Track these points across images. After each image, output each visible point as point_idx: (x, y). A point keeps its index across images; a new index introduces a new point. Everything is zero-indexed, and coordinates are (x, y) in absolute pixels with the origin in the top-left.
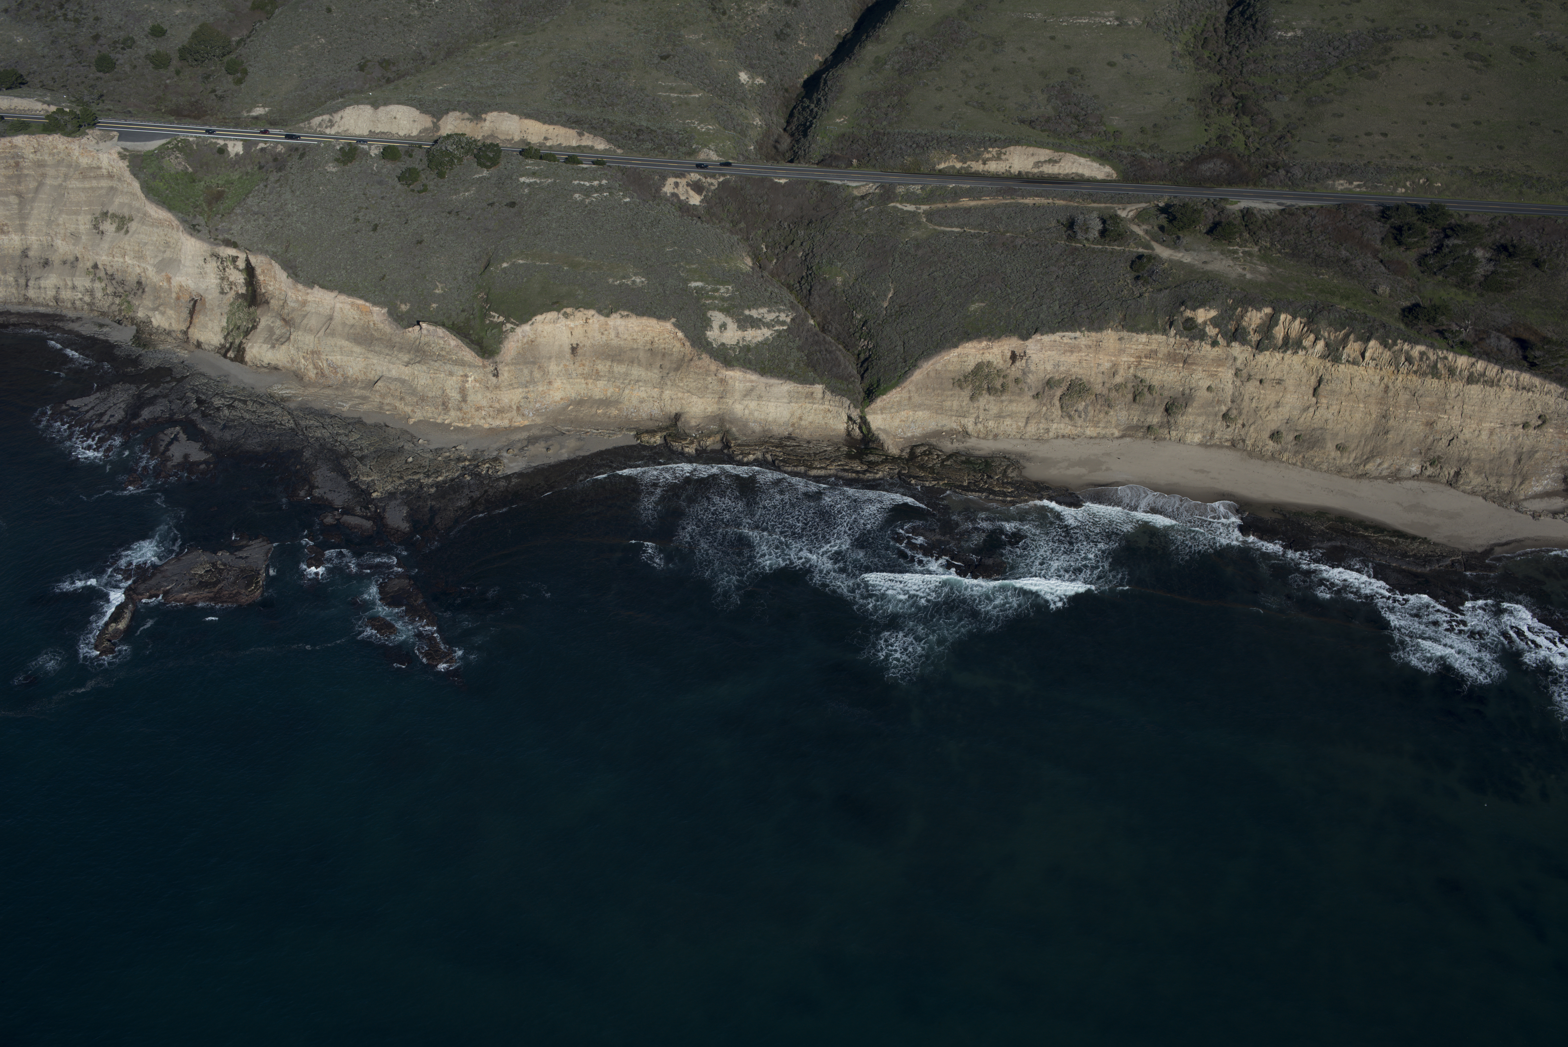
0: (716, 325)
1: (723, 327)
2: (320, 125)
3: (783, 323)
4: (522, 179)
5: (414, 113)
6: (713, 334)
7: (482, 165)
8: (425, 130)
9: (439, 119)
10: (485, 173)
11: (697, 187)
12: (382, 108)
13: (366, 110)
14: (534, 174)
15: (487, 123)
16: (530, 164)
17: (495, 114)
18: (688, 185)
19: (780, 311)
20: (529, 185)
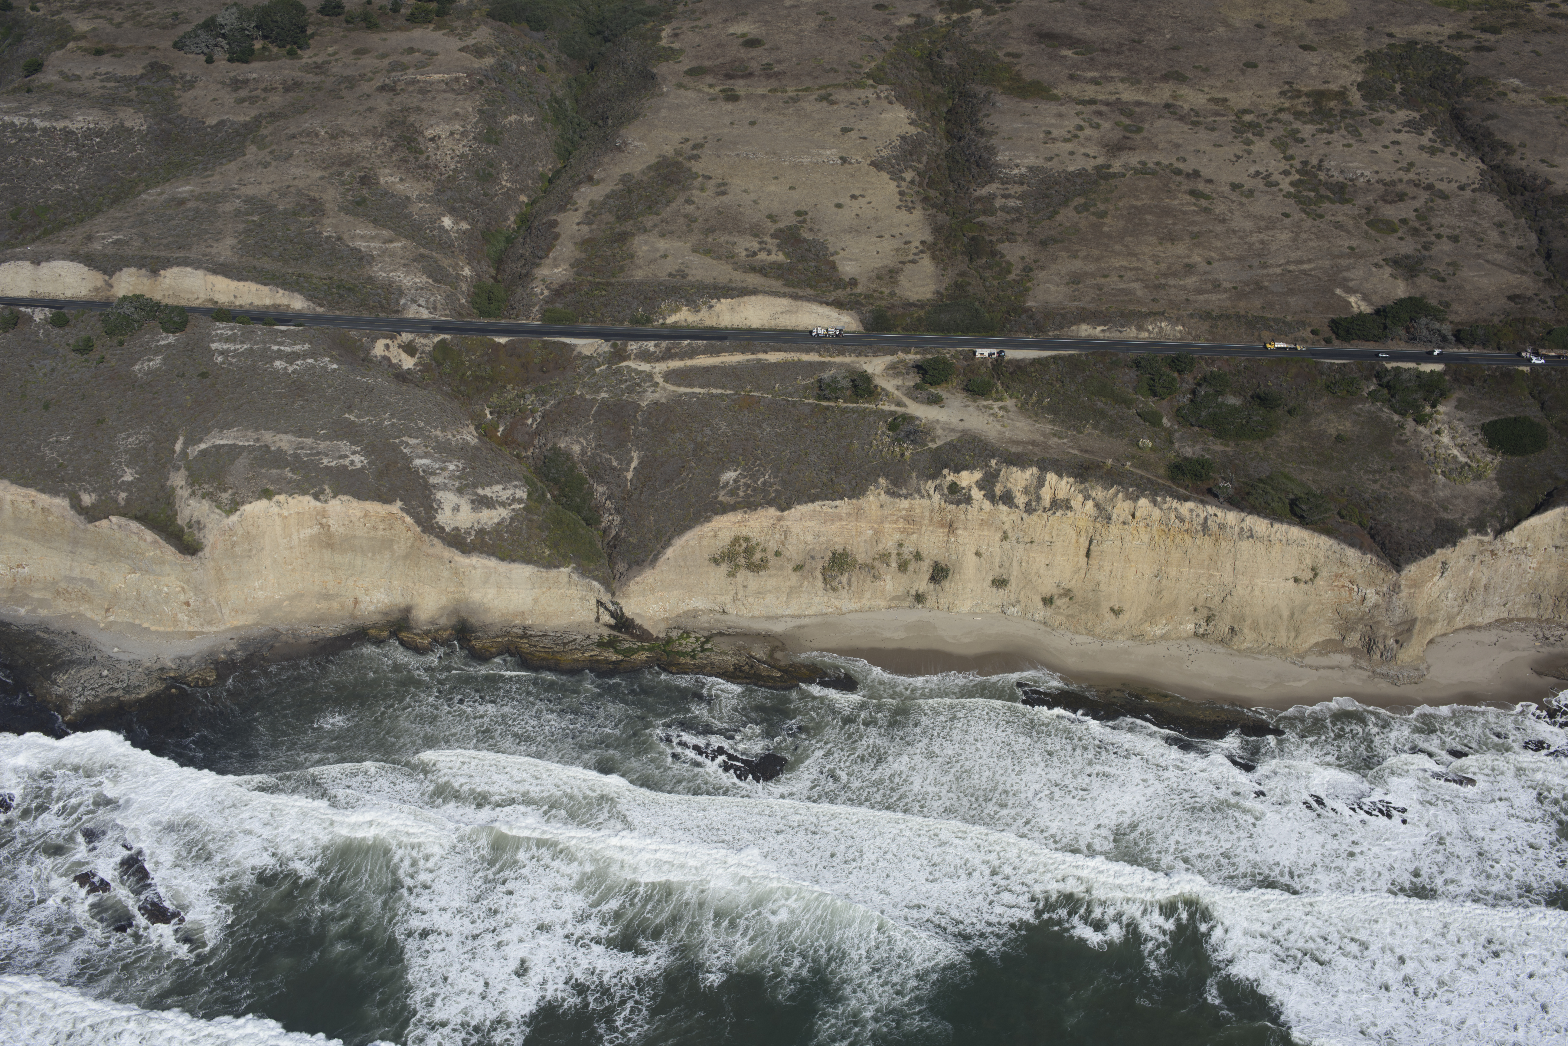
0: (447, 507)
1: (456, 509)
3: (520, 501)
4: (214, 346)
5: (82, 269)
6: (445, 518)
7: (167, 331)
8: (96, 289)
9: (111, 276)
10: (172, 339)
11: (410, 349)
12: (43, 264)
13: (26, 267)
14: (228, 340)
15: (167, 281)
16: (222, 328)
17: (176, 269)
18: (400, 346)
19: (515, 487)
20: (222, 353)
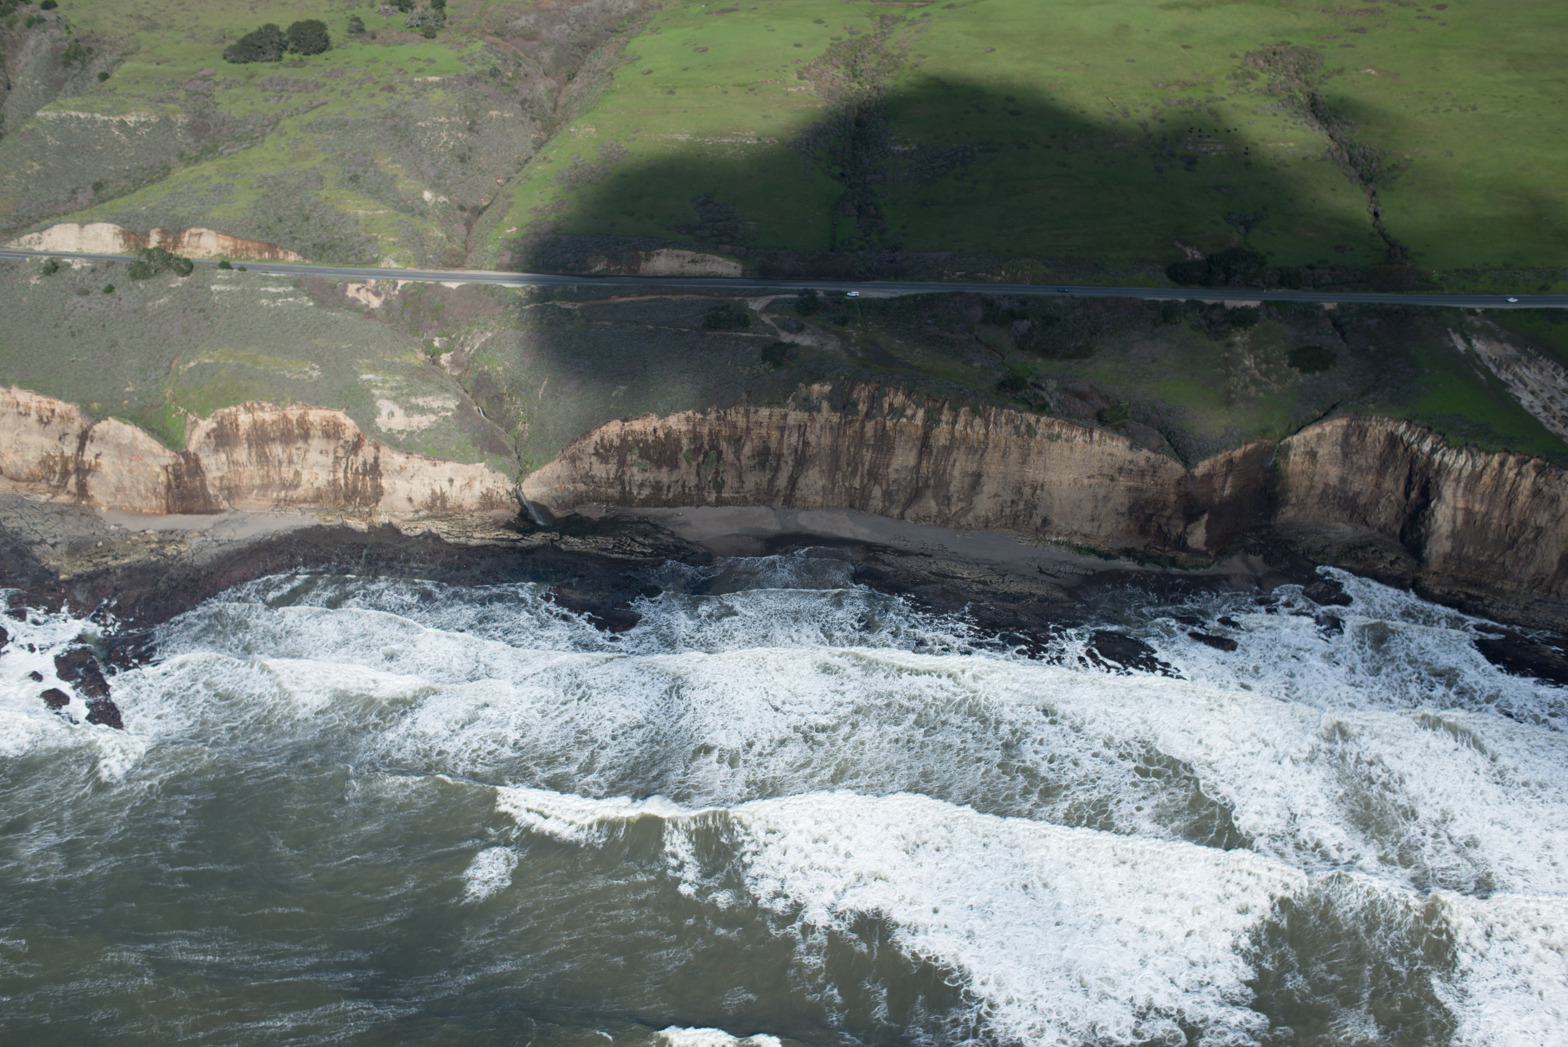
0: (384, 413)
1: (392, 414)
2: (30, 243)
3: (448, 409)
4: (213, 288)
5: (117, 230)
6: (381, 421)
7: (177, 276)
10: (180, 282)
11: (377, 292)
12: (87, 227)
13: (73, 228)
14: (226, 282)
15: (188, 239)
16: (222, 274)
17: (193, 230)
18: (368, 289)
19: (446, 398)
20: (220, 292)
